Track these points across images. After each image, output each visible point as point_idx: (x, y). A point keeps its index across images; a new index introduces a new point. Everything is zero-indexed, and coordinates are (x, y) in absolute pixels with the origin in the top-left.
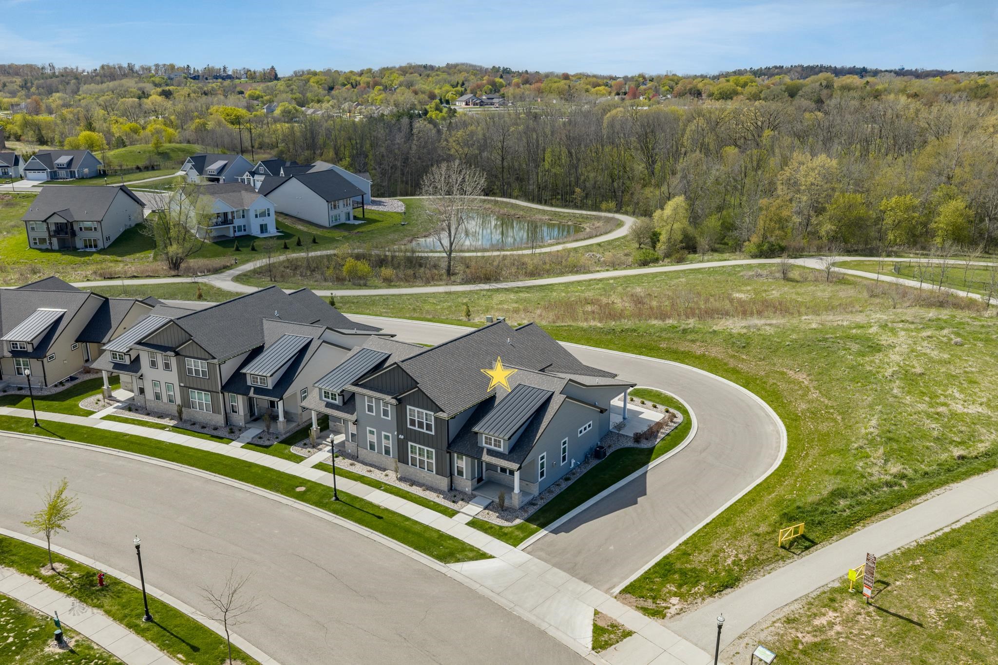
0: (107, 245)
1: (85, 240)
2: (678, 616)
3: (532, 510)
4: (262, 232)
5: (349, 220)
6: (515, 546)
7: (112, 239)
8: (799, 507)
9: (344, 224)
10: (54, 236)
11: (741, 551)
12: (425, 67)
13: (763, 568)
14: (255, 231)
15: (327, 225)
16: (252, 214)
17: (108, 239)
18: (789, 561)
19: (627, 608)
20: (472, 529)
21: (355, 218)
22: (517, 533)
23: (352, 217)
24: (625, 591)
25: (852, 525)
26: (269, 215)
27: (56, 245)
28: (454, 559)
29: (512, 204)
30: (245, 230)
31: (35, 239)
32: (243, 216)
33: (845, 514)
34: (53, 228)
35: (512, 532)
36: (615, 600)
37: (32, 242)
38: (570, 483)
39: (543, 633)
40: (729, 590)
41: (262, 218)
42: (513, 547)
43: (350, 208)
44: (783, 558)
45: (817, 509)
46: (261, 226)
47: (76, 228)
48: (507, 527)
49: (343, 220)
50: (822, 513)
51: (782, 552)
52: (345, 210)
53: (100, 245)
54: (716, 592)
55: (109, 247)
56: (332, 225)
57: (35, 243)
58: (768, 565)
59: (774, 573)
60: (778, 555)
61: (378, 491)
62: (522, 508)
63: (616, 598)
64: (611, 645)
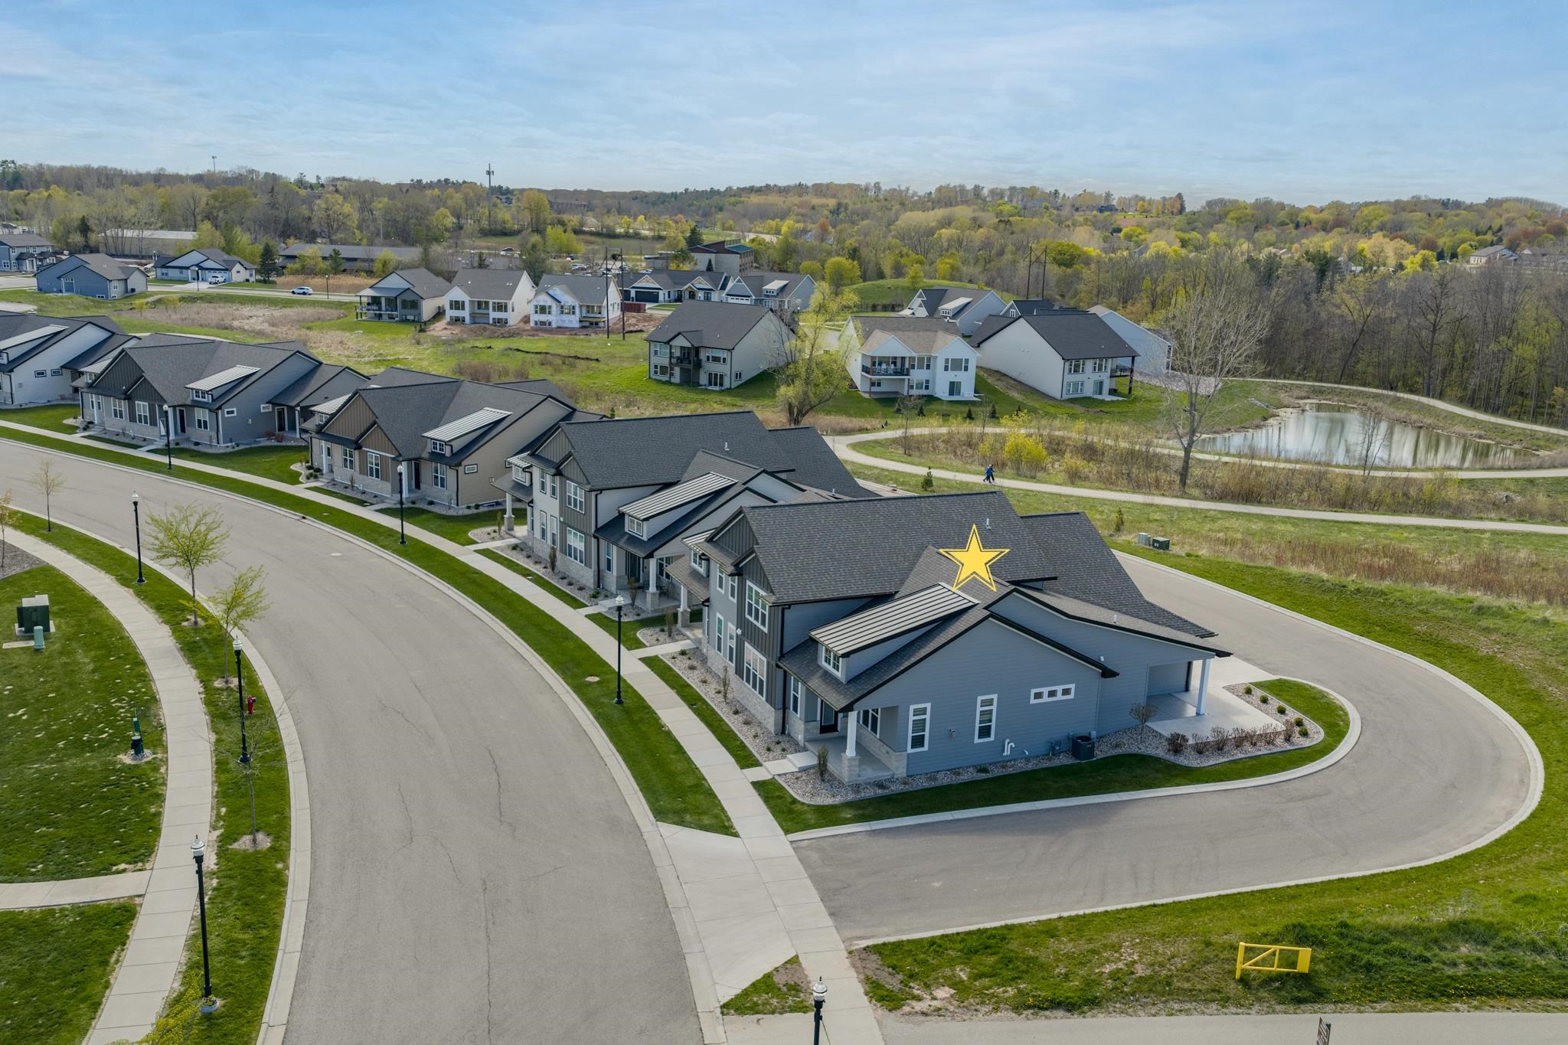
0: (735, 384)
1: (710, 374)
2: (922, 1018)
3: (869, 793)
4: (951, 393)
5: (1100, 393)
6: (787, 832)
7: (745, 378)
8: (1344, 925)
9: (1089, 398)
10: (677, 365)
11: (1149, 959)
12: (1445, 204)
13: (1166, 1002)
14: (941, 391)
15: (1058, 396)
16: (940, 364)
17: (738, 376)
18: (1234, 1010)
19: (853, 973)
20: (754, 791)
21: (1113, 392)
22: (809, 816)
23: (1106, 390)
24: (879, 950)
25: (1449, 996)
26: (966, 369)
27: (676, 379)
28: (676, 819)
29: (1424, 404)
30: (927, 388)
31: (656, 367)
32: (928, 367)
33: (1450, 971)
34: (677, 353)
35: (804, 813)
36: (846, 955)
37: (653, 370)
38: (983, 776)
39: (680, 956)
40: (1060, 1013)
41: (956, 373)
42: (782, 832)
43: (1105, 376)
44: (1225, 1001)
45: (1384, 941)
46: (952, 384)
47: (703, 355)
48: (803, 804)
49: (1089, 391)
50: (1390, 953)
51: (1233, 989)
52: (1096, 377)
53: (727, 384)
54: (1029, 1007)
55: (738, 387)
56: (1065, 397)
57: (656, 372)
58: (1181, 1002)
59: (1182, 1019)
60: (1219, 992)
61: (686, 708)
62: (857, 788)
63: (850, 953)
64: (758, 1013)
